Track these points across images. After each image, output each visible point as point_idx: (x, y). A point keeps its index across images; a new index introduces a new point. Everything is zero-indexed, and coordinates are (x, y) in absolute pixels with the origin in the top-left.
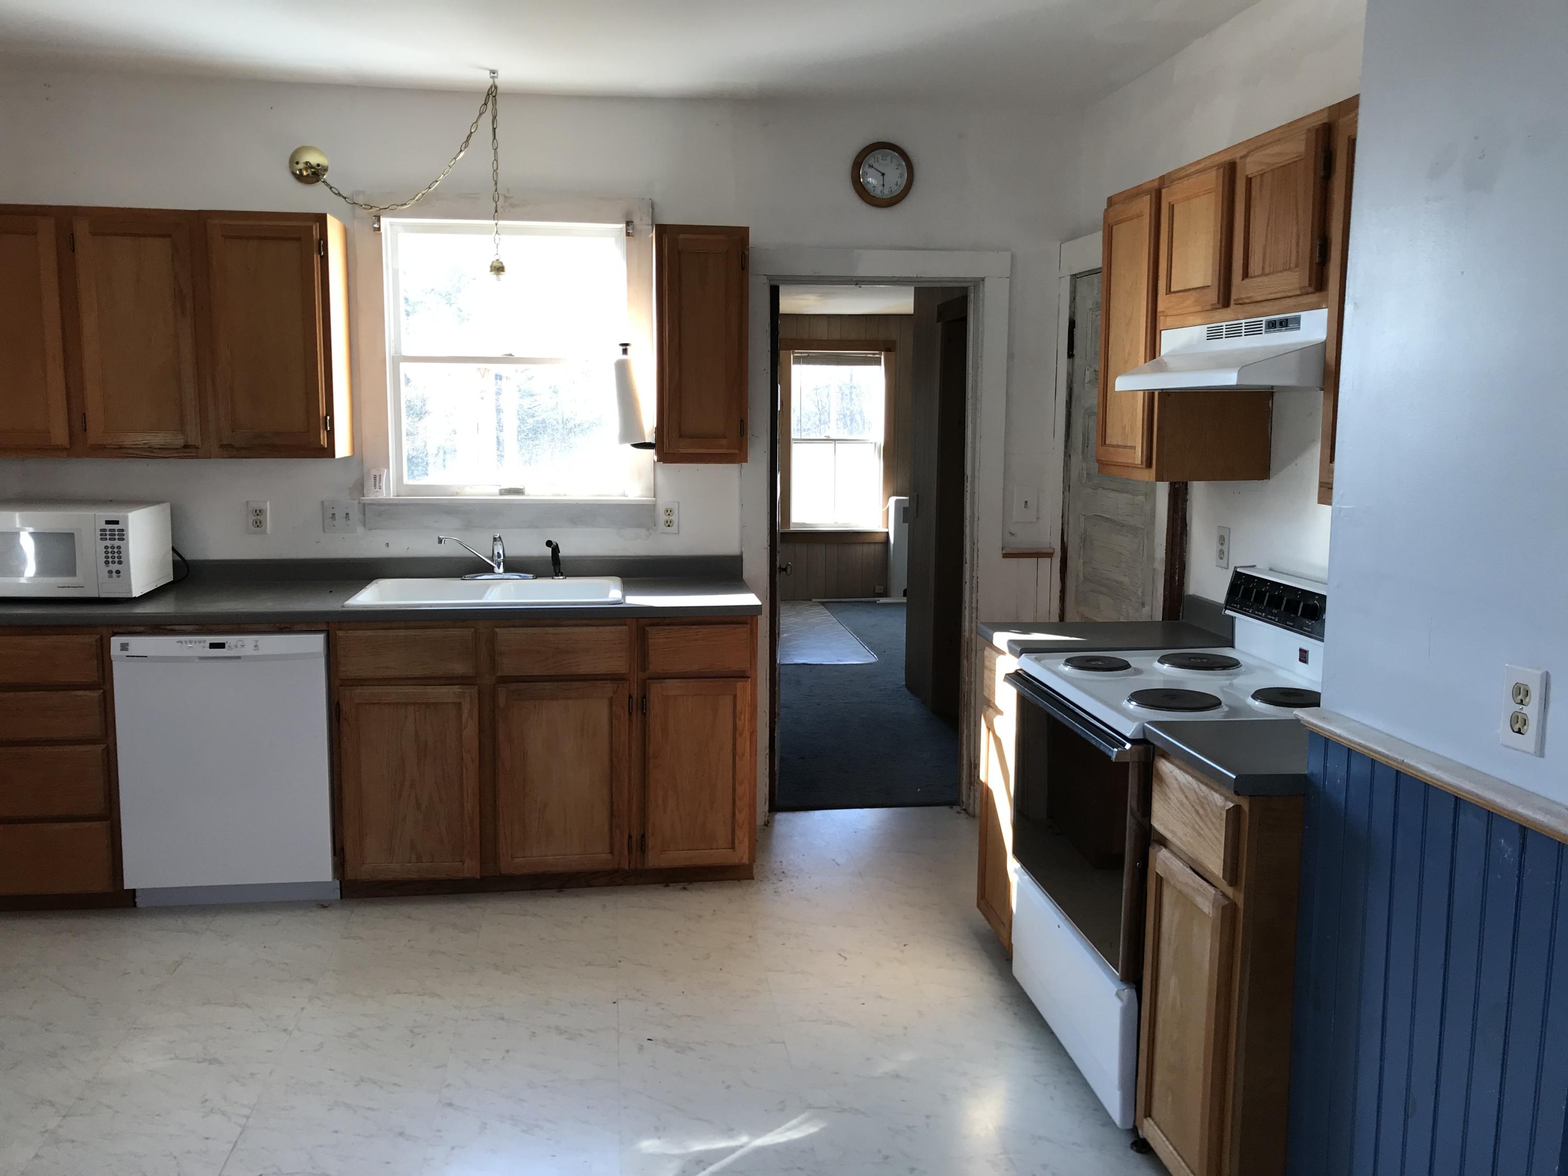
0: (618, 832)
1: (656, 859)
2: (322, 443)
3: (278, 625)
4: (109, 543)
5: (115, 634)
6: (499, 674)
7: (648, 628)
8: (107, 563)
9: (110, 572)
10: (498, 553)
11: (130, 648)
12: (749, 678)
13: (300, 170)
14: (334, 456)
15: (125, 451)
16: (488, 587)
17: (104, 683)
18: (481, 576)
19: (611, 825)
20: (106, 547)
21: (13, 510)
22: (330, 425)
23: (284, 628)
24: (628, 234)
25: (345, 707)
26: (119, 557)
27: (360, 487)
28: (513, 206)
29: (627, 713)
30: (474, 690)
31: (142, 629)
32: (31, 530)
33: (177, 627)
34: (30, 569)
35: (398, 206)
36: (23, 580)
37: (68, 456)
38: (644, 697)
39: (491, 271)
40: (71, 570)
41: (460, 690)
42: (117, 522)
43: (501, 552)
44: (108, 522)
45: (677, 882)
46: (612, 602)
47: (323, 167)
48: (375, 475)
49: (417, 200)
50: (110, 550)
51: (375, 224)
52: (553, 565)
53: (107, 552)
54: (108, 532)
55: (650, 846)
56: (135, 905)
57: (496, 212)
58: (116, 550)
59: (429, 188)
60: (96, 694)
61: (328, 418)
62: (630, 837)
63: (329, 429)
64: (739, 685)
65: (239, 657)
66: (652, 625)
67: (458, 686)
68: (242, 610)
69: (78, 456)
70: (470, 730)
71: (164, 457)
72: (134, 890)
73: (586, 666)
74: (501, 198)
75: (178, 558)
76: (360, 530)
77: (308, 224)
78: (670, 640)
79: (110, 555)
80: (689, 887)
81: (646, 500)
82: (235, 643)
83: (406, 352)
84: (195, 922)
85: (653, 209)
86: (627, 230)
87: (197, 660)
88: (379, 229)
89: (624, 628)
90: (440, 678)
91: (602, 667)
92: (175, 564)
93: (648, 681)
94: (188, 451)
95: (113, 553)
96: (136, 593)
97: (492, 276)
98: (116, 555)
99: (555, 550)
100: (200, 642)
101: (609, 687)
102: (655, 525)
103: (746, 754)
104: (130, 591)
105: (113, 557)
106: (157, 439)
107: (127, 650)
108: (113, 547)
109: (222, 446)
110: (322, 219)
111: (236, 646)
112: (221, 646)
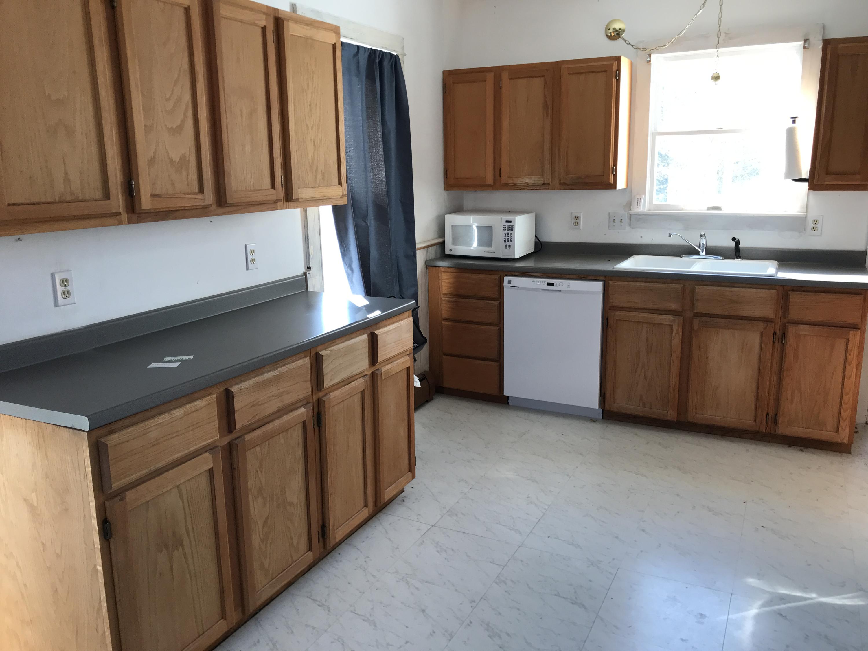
0: (760, 409)
1: (782, 429)
2: (610, 181)
3: (580, 276)
4: (506, 232)
5: (506, 275)
6: (695, 312)
7: (789, 292)
8: (505, 241)
9: (506, 246)
10: (703, 243)
11: (512, 282)
12: (859, 329)
13: (610, 33)
14: (615, 188)
15: (517, 187)
16: (695, 262)
17: (500, 298)
18: (692, 256)
19: (756, 405)
20: (505, 234)
21: (471, 215)
22: (615, 172)
23: (583, 278)
24: (805, 48)
25: (611, 321)
26: (511, 239)
27: (629, 205)
28: (731, 38)
29: (772, 343)
30: (681, 318)
31: (517, 274)
32: (476, 225)
33: (533, 274)
34: (475, 244)
35: (661, 47)
36: (472, 248)
37: (493, 190)
38: (784, 334)
39: (712, 79)
40: (490, 244)
41: (673, 318)
42: (510, 222)
43: (705, 243)
44: (507, 222)
45: (797, 446)
46: (768, 275)
47: (622, 29)
48: (638, 199)
49: (672, 42)
50: (507, 235)
51: (648, 59)
52: (735, 252)
53: (505, 236)
54: (506, 227)
55: (780, 421)
56: (508, 403)
57: (718, 43)
58: (509, 235)
59: (680, 34)
60: (496, 303)
61: (614, 167)
62: (768, 414)
63: (614, 173)
64: (852, 332)
65: (560, 291)
66: (793, 290)
67: (672, 316)
68: (563, 267)
69: (497, 189)
70: (677, 341)
71: (533, 190)
72: (508, 397)
73: (747, 311)
74: (723, 35)
75: (537, 241)
76: (628, 228)
77: (611, 62)
78: (804, 300)
79: (507, 237)
80: (805, 450)
81: (801, 215)
82: (560, 284)
83: (660, 130)
84: (533, 416)
85: (824, 29)
86: (804, 45)
87: (541, 291)
88: (650, 61)
89: (774, 291)
90: (662, 310)
91: (758, 312)
92: (536, 244)
93: (787, 324)
94: (545, 186)
95: (508, 236)
96: (517, 256)
97: (713, 82)
98: (509, 237)
99: (737, 243)
100: (543, 282)
101: (761, 325)
102: (805, 230)
103: (852, 376)
104: (514, 255)
105: (508, 239)
106: (531, 180)
107: (510, 283)
108: (508, 234)
109: (560, 184)
110: (618, 59)
111: (559, 285)
112: (552, 284)
